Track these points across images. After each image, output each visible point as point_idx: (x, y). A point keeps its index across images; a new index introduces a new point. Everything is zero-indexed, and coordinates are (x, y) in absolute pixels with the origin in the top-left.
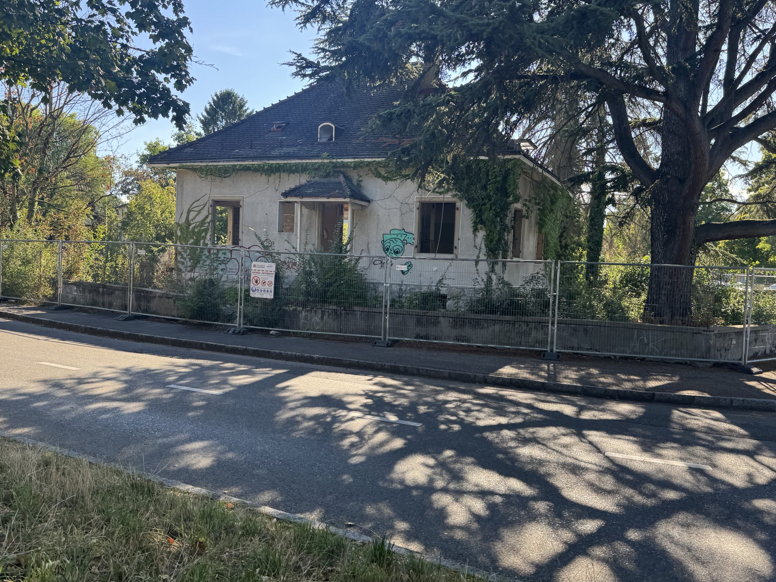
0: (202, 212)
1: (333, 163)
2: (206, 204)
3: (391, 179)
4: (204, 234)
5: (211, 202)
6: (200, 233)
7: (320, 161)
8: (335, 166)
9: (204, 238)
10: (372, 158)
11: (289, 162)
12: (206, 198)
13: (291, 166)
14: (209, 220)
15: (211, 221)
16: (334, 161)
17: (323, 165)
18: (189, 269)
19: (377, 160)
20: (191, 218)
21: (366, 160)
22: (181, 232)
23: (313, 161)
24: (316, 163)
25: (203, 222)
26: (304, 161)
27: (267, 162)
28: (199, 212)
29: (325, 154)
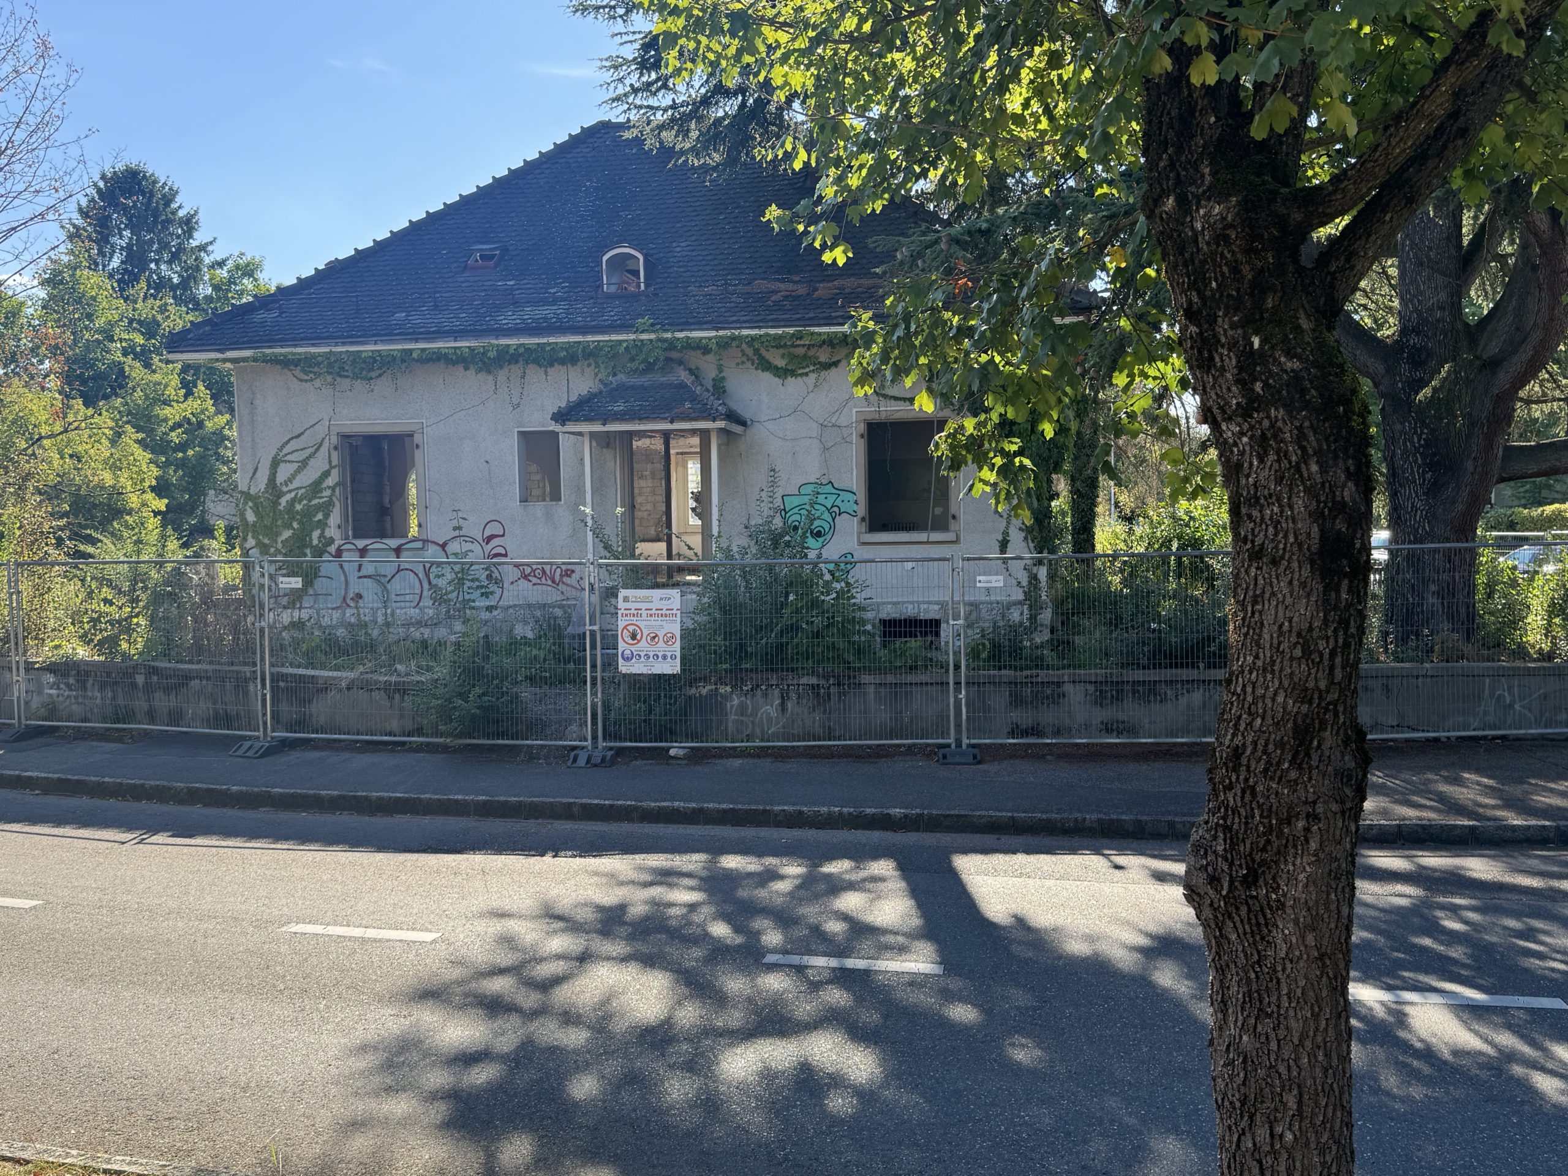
0: (312, 462)
1: (665, 340)
2: (321, 445)
3: (793, 373)
4: (320, 516)
5: (334, 440)
6: (308, 513)
7: (632, 337)
8: (671, 345)
9: (323, 525)
10: (760, 327)
11: (552, 340)
12: (321, 430)
13: (554, 347)
14: (330, 481)
15: (337, 484)
16: (669, 335)
17: (639, 346)
18: (284, 601)
19: (772, 331)
20: (280, 478)
21: (745, 332)
22: (257, 513)
23: (614, 337)
24: (620, 342)
25: (316, 487)
26: (590, 338)
27: (495, 342)
28: (304, 463)
29: (645, 321)
